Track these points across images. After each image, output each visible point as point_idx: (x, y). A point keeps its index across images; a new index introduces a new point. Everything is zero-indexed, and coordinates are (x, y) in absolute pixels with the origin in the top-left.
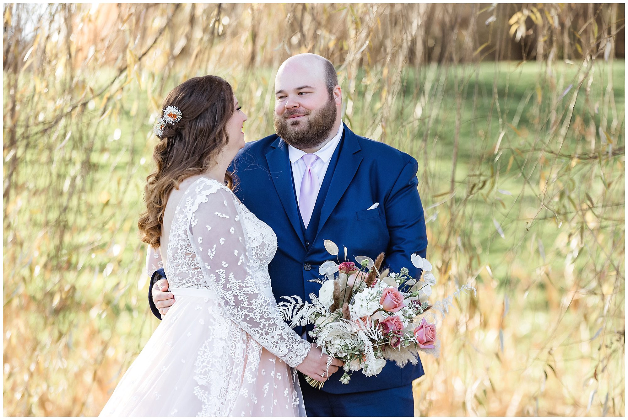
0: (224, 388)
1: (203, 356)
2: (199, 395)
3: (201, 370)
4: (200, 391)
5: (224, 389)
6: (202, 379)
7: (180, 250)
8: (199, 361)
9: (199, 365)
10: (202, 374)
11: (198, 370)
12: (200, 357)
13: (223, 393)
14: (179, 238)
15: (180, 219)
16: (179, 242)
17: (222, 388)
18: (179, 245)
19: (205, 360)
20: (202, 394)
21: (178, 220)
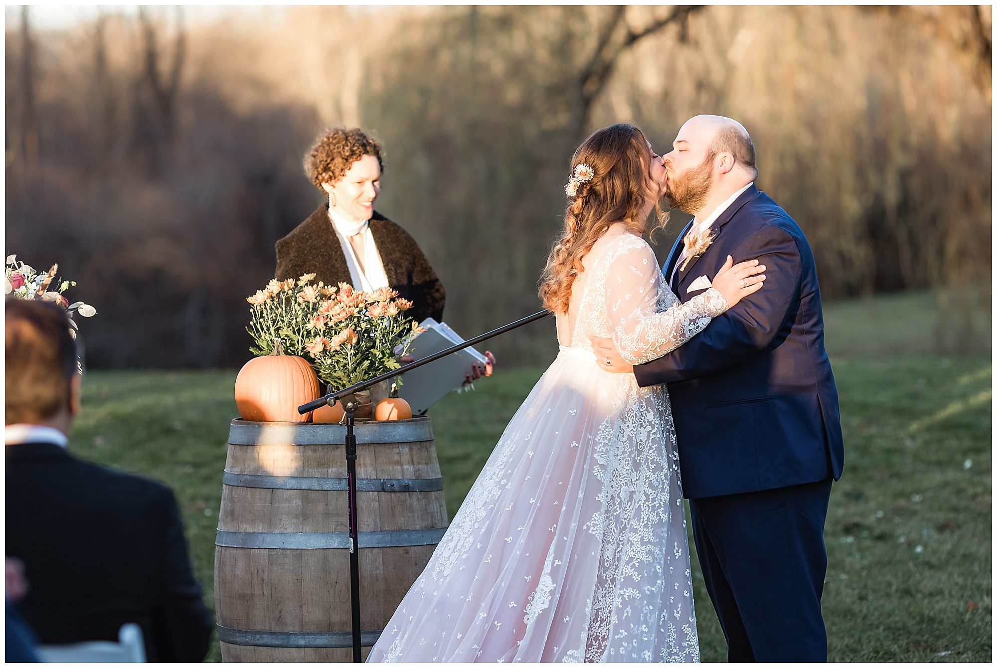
0: (617, 470)
1: (605, 431)
2: (599, 475)
3: (603, 448)
4: (600, 470)
5: (617, 472)
6: (603, 457)
7: (596, 307)
8: (600, 436)
9: (600, 441)
10: (603, 452)
11: (599, 447)
12: (601, 432)
13: (615, 476)
14: (597, 293)
15: (599, 272)
16: (596, 298)
17: (616, 470)
18: (596, 301)
19: (607, 436)
20: (602, 475)
21: (597, 273)
